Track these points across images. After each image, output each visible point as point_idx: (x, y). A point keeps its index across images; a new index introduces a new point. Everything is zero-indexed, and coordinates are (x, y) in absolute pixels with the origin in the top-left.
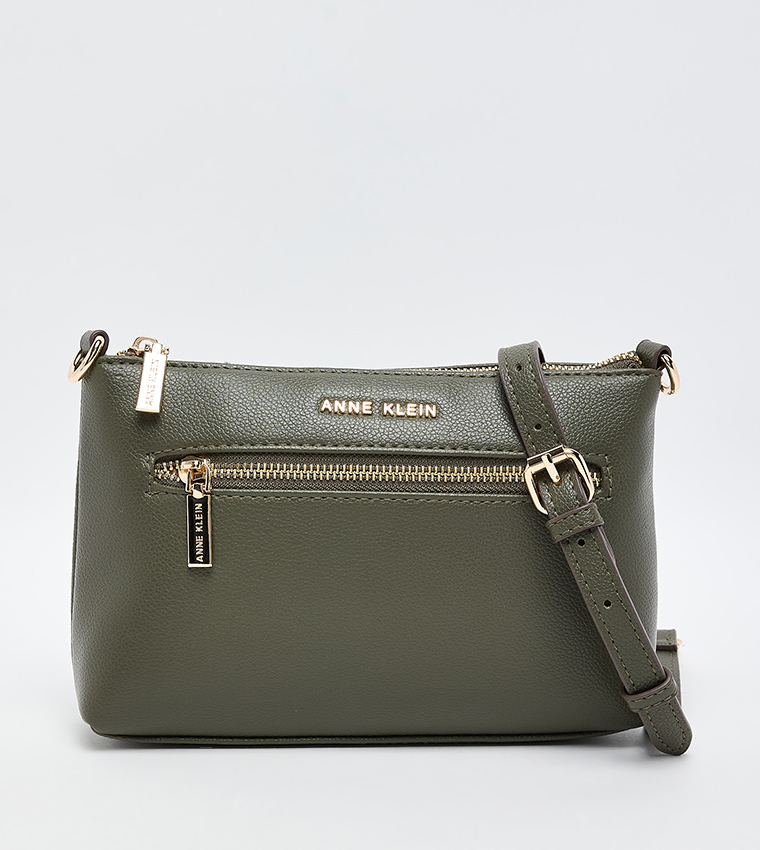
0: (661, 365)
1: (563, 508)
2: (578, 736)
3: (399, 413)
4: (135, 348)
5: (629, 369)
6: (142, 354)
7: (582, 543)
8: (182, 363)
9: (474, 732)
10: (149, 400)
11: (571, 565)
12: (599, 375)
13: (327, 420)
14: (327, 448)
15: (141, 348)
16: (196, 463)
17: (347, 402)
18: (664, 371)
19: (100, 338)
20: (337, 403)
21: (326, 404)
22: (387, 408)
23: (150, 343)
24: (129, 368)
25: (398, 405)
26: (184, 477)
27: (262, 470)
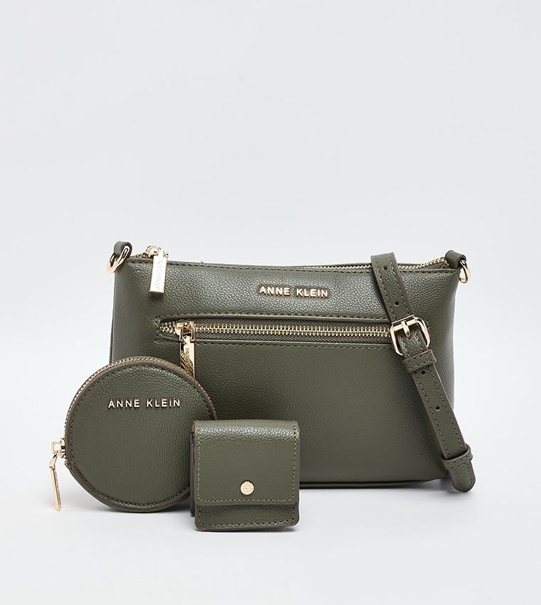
0: (460, 266)
1: (414, 352)
2: (406, 483)
3: (306, 295)
4: (147, 253)
5: (441, 269)
6: (152, 257)
7: (423, 373)
8: (176, 262)
9: (346, 481)
10: (157, 285)
11: (417, 385)
12: (424, 272)
13: (263, 299)
14: (263, 316)
15: (151, 253)
16: (186, 324)
17: (275, 288)
18: (462, 270)
19: (127, 247)
20: (269, 288)
21: (263, 289)
22: (298, 291)
23: (156, 250)
24: (144, 266)
25: (305, 290)
26: (178, 332)
27: (225, 328)
